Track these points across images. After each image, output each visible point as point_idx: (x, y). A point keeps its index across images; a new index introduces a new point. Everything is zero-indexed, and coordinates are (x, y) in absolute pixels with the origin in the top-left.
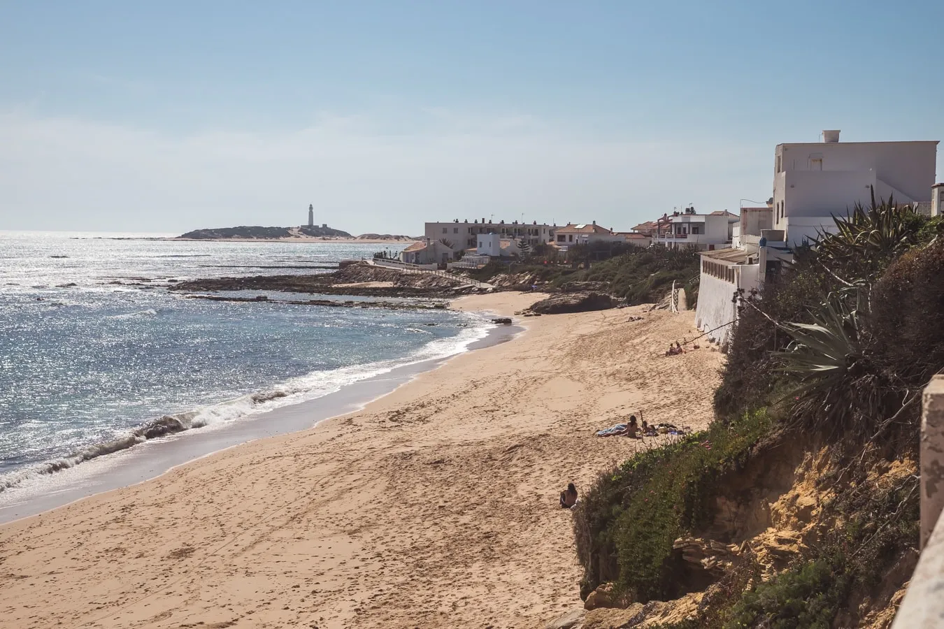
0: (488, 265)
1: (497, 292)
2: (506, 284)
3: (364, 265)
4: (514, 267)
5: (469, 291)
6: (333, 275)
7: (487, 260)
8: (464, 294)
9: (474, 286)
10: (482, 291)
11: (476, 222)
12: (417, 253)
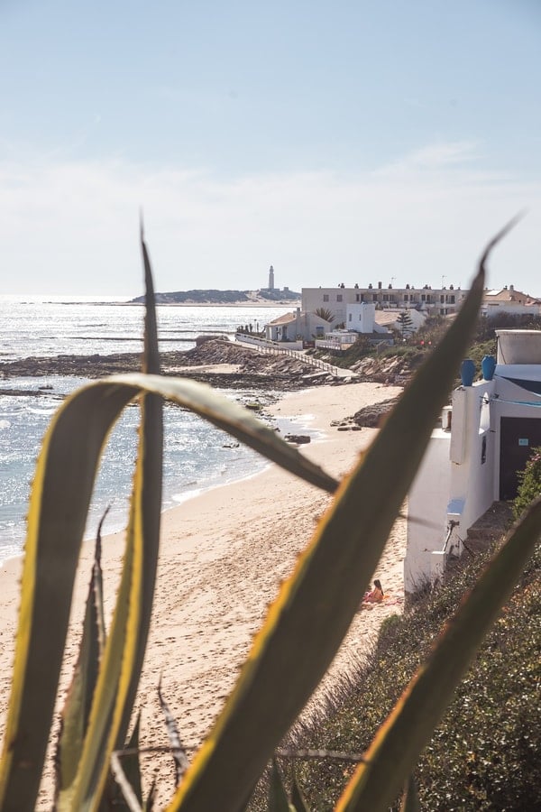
0: (355, 345)
1: (356, 383)
2: (369, 372)
3: (222, 341)
4: (383, 348)
5: (322, 380)
6: (187, 354)
7: (354, 339)
8: (314, 384)
9: (329, 374)
10: (338, 381)
11: (370, 287)
12: (285, 327)
